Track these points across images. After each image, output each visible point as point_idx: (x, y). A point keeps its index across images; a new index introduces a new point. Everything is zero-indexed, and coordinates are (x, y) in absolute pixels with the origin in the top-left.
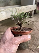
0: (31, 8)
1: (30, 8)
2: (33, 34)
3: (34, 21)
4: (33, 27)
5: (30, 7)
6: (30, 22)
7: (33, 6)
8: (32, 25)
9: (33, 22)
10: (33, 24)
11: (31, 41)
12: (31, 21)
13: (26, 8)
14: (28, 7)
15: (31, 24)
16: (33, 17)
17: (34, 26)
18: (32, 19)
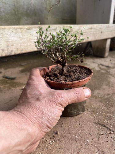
0: (102, 30)
1: (102, 32)
2: (109, 94)
3: (110, 65)
4: (109, 79)
5: (100, 29)
6: (100, 68)
7: (108, 27)
8: (106, 73)
9: (108, 67)
10: (108, 73)
11: (104, 109)
12: (103, 65)
13: (91, 28)
14: (94, 29)
15: (103, 71)
16: (107, 57)
17: (110, 76)
18: (105, 61)
